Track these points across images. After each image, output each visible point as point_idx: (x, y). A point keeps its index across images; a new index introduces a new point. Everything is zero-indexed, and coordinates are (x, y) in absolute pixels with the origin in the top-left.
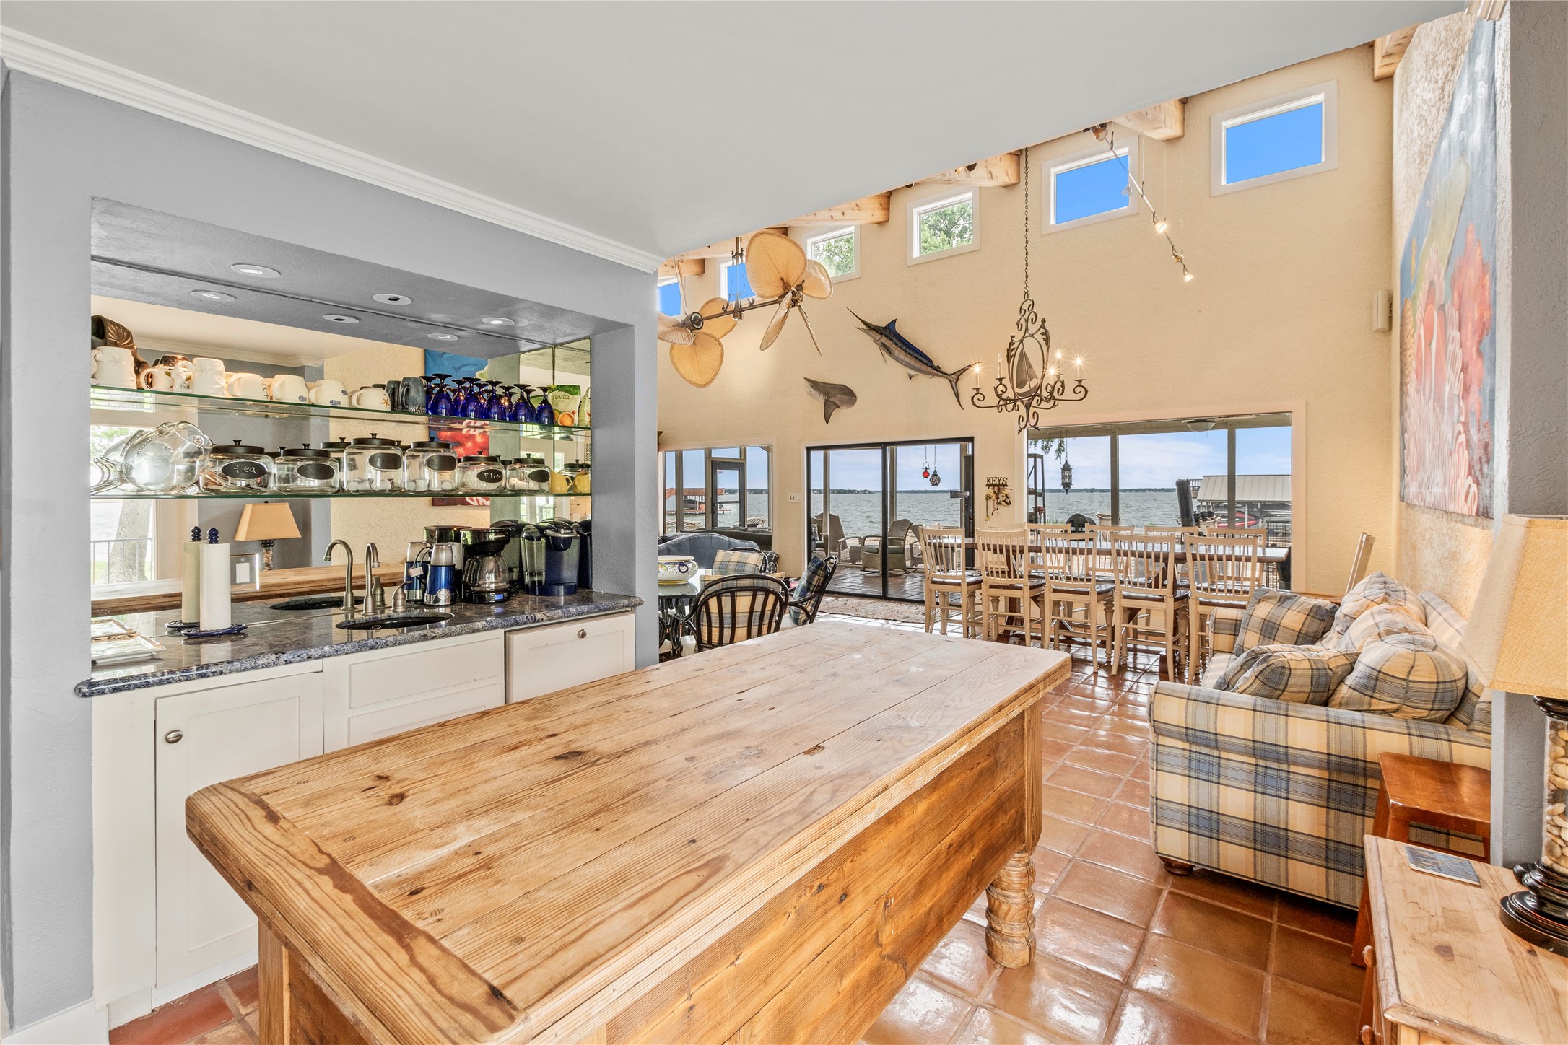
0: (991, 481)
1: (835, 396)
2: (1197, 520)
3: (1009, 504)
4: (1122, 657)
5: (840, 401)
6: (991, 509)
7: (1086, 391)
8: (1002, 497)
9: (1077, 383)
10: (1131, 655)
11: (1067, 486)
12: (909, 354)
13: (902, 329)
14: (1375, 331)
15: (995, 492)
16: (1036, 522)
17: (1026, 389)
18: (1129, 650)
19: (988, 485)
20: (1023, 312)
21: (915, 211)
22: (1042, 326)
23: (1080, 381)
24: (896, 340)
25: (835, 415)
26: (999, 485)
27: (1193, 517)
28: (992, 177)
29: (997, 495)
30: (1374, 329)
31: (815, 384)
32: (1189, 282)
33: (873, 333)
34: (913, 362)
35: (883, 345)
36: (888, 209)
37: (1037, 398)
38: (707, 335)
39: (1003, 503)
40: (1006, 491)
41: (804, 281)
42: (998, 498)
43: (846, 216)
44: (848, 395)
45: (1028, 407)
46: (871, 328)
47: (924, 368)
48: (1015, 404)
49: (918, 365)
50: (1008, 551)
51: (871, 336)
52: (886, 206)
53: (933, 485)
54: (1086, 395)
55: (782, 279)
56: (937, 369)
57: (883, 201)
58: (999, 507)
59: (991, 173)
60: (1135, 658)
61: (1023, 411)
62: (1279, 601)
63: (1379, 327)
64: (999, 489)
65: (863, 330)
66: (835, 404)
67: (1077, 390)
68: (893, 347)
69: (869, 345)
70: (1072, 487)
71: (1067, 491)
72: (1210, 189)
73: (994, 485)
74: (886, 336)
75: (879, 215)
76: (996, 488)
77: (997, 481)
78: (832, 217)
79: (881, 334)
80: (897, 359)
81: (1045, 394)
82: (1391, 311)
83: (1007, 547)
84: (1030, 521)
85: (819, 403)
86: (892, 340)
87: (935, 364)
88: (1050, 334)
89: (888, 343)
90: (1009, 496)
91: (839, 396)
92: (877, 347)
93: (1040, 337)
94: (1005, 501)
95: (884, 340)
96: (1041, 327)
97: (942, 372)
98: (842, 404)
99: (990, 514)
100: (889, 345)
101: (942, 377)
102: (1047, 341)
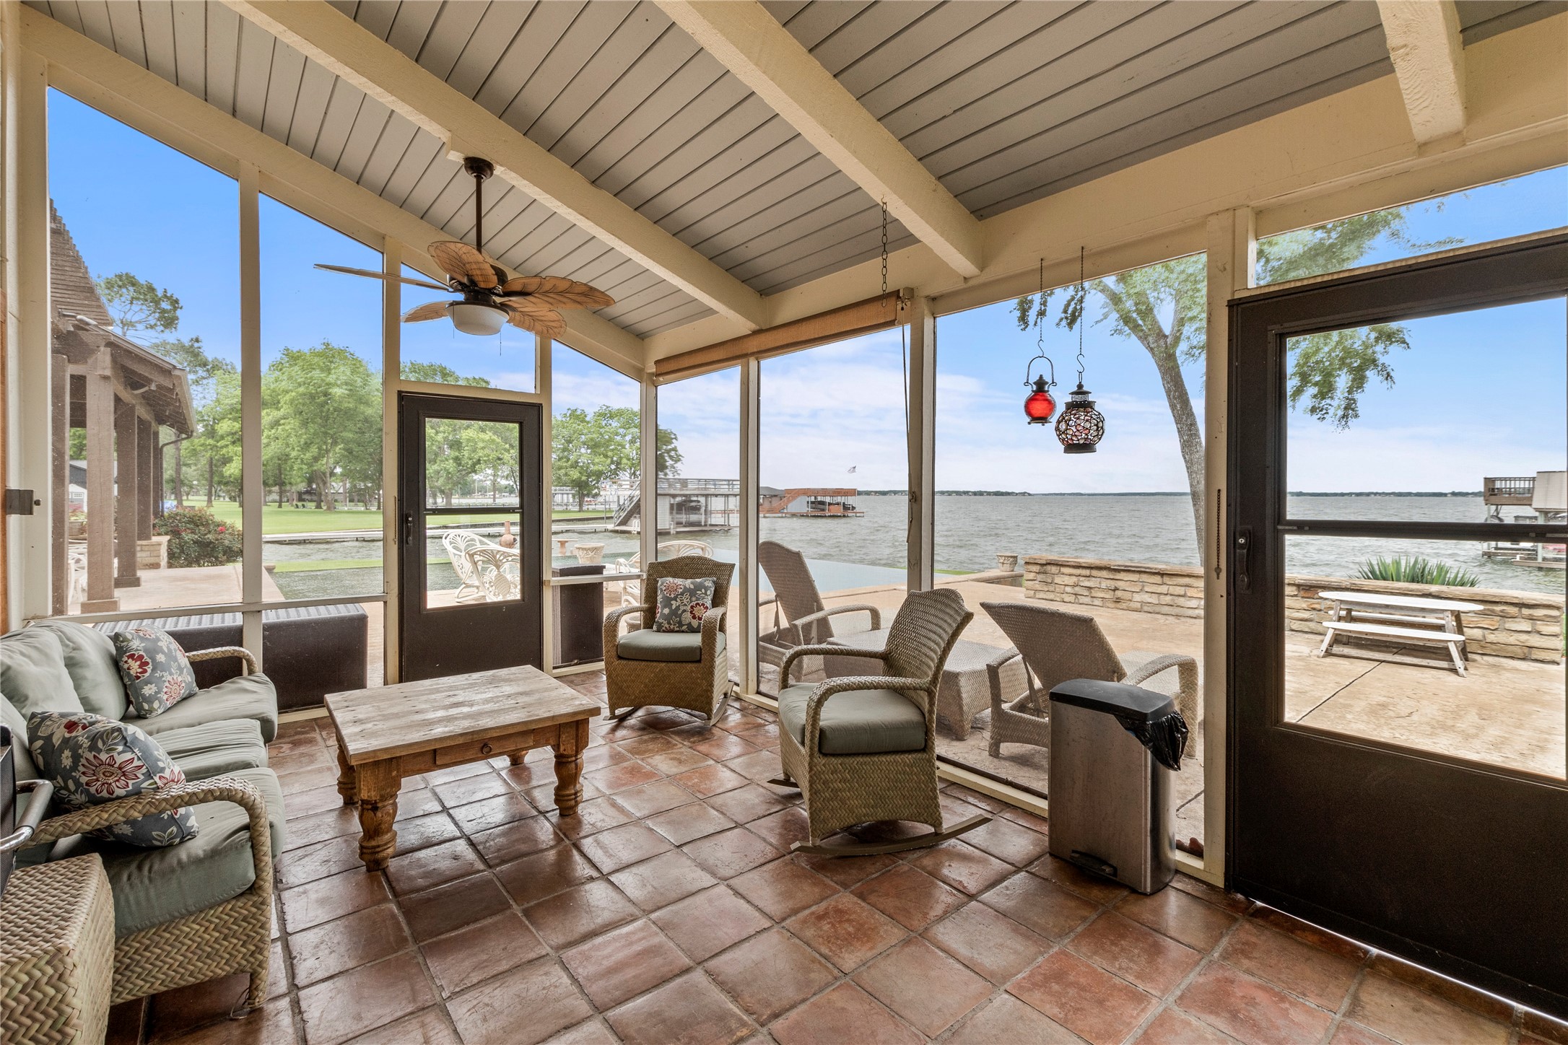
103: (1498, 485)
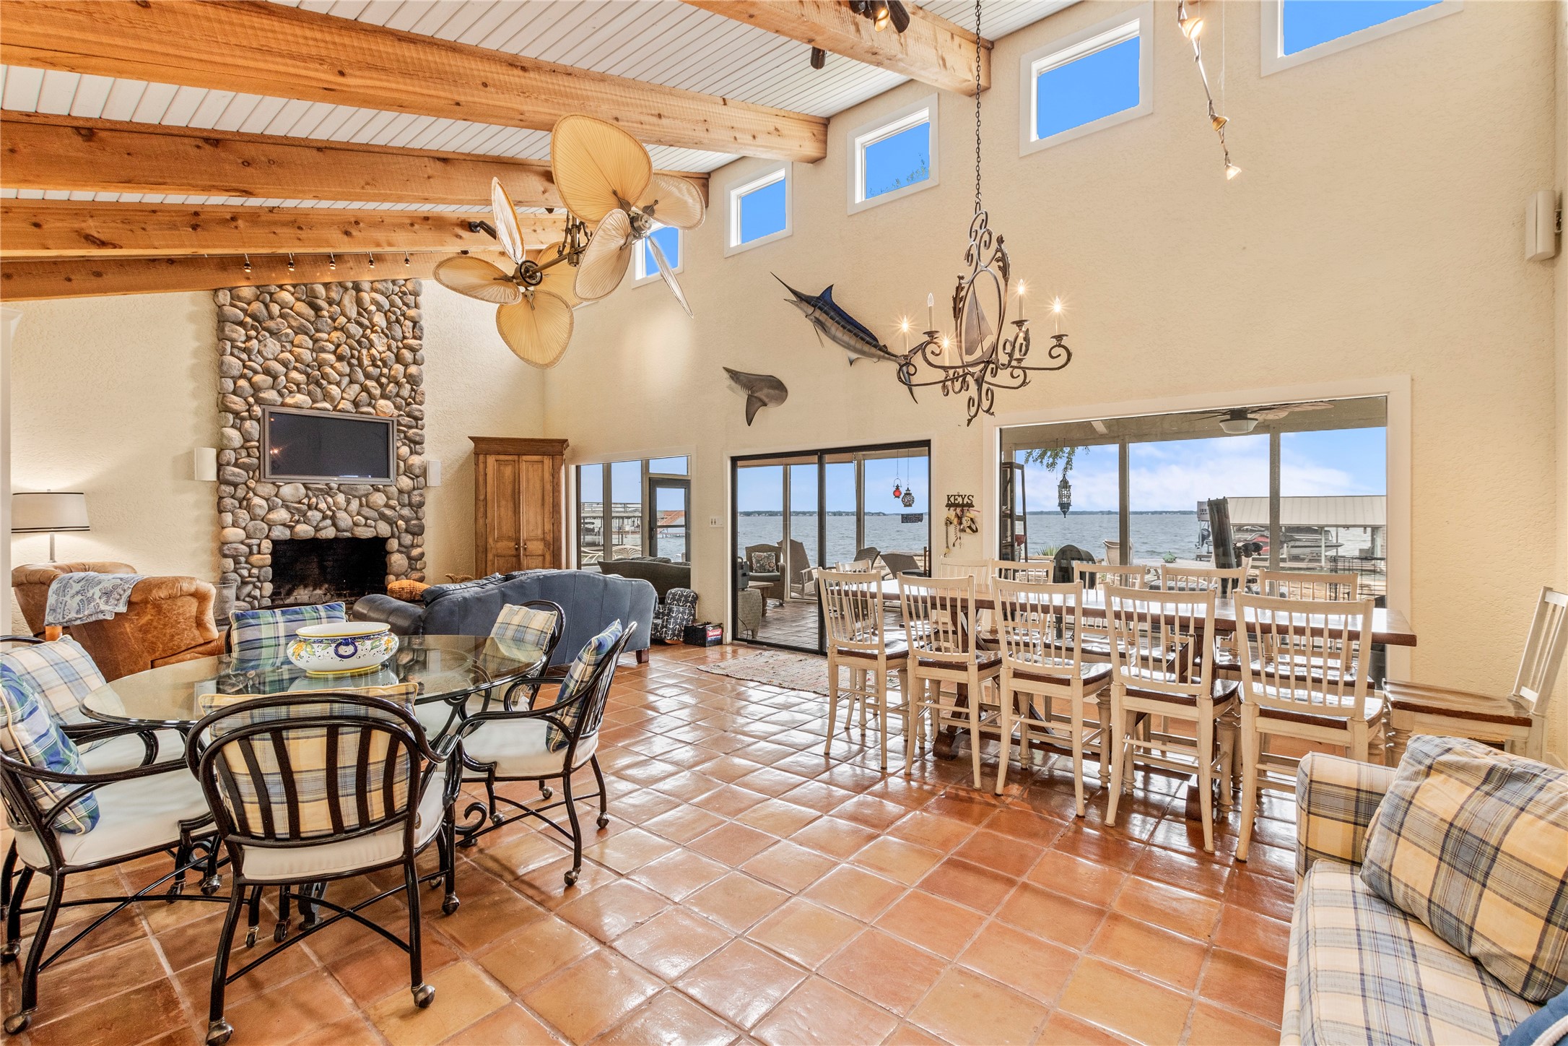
0: (952, 499)
1: (761, 389)
2: (1238, 557)
3: (975, 531)
4: (1126, 781)
5: (767, 396)
6: (952, 538)
7: (1069, 355)
8: (966, 523)
9: (1054, 342)
10: (1139, 775)
11: (1064, 507)
12: (849, 331)
13: (842, 300)
14: (1530, 260)
15: (957, 515)
16: (1013, 560)
17: (978, 354)
18: (1137, 767)
19: (949, 506)
20: (973, 234)
21: (859, 141)
22: (999, 250)
23: (1059, 338)
24: (832, 314)
25: (760, 414)
26: (963, 506)
27: (1232, 552)
28: (945, 65)
29: (960, 518)
30: (1528, 256)
31: (734, 375)
32: (1236, 178)
33: (804, 305)
34: (852, 341)
35: (818, 322)
36: (825, 142)
37: (992, 366)
38: (549, 294)
39: (968, 530)
40: (971, 513)
41: (656, 202)
42: (960, 523)
43: (759, 141)
44: (777, 388)
45: (979, 382)
46: (802, 298)
47: (866, 348)
48: (964, 380)
49: (859, 345)
50: (954, 607)
51: (801, 309)
52: (821, 137)
53: (906, 506)
54: (1069, 360)
55: (615, 193)
56: (884, 349)
57: (817, 129)
58: (963, 535)
59: (943, 60)
60: (1147, 781)
61: (973, 387)
62: (1486, 781)
63: (1540, 250)
64: (962, 511)
65: (792, 302)
66: (761, 400)
67: (1054, 353)
68: (829, 323)
69: (800, 322)
70: (1071, 509)
71: (1065, 513)
72: (1259, 66)
73: (956, 505)
74: (821, 309)
75: (811, 149)
76: (958, 510)
77: (960, 500)
78: (735, 138)
79: (814, 306)
80: (834, 338)
81: (1003, 359)
82: (1559, 224)
83: (954, 600)
84: (1003, 557)
85: (739, 399)
86: (827, 314)
87: (881, 344)
88: (1010, 260)
89: (823, 317)
90: (976, 520)
91: (766, 391)
92: (811, 324)
93: (994, 268)
94: (970, 527)
95: (818, 314)
96: (997, 252)
97: (889, 354)
98: (770, 401)
99: (951, 545)
100: (823, 320)
101: (889, 359)
102: (1005, 270)
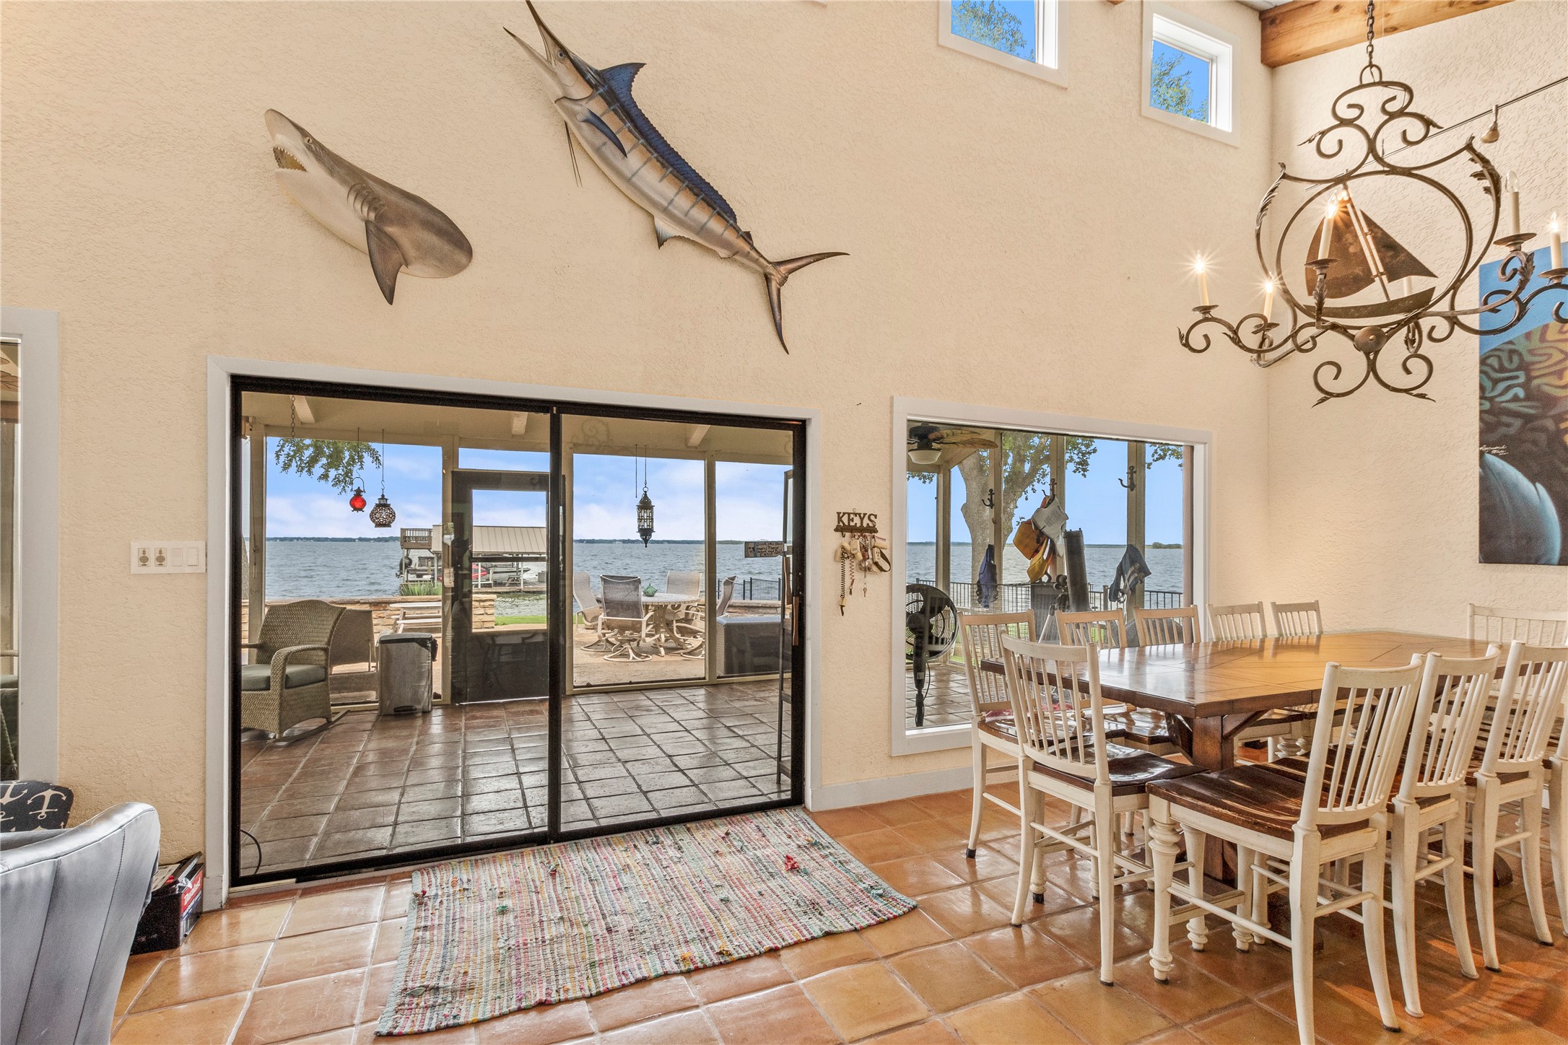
0: (845, 519)
1: (403, 221)
11: (646, 533)
19: (840, 529)
26: (862, 529)
35: (594, 126)
40: (879, 544)
44: (445, 235)
46: (564, 54)
51: (555, 75)
53: (379, 525)
56: (747, 239)
68: (625, 139)
71: (646, 541)
73: (853, 529)
74: (607, 100)
76: (858, 537)
77: (857, 521)
79: (593, 87)
87: (742, 228)
89: (612, 121)
95: (599, 107)
97: (754, 250)
98: (422, 258)
103: (408, 534)
